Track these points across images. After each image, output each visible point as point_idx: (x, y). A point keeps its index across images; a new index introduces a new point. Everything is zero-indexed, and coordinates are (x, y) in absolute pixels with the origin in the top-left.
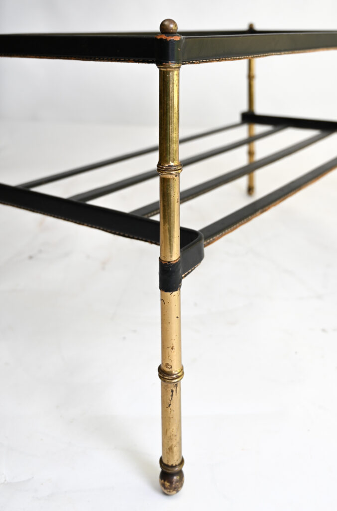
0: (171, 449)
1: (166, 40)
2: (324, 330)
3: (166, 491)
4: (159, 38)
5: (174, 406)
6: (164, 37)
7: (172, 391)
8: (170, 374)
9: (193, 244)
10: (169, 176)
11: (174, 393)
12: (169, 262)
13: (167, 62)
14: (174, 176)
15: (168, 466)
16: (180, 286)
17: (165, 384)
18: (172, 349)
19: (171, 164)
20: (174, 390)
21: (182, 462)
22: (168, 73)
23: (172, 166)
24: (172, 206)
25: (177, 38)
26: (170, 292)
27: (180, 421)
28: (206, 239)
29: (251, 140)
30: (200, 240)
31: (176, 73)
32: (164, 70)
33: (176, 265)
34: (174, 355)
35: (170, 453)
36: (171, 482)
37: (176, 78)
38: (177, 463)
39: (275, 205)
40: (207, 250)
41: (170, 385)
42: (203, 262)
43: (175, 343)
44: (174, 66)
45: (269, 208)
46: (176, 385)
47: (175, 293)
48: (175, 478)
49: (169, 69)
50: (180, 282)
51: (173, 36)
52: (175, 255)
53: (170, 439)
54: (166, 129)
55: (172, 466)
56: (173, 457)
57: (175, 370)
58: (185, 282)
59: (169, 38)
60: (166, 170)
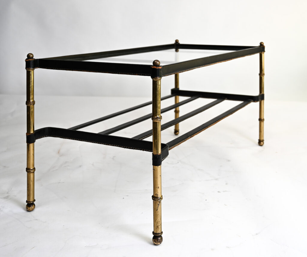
0: (158, 227)
1: (156, 68)
2: (219, 192)
3: (156, 243)
4: (153, 67)
5: (159, 210)
6: (155, 67)
7: (158, 204)
8: (157, 198)
9: (165, 148)
10: (157, 121)
11: (159, 205)
12: (157, 154)
13: (156, 77)
14: (159, 121)
15: (156, 233)
16: (161, 164)
17: (155, 202)
18: (158, 188)
19: (158, 116)
20: (159, 204)
21: (162, 232)
22: (157, 81)
23: (158, 117)
24: (158, 133)
25: (160, 68)
26: (157, 166)
27: (161, 216)
28: (169, 147)
29: (176, 106)
30: (167, 147)
31: (160, 81)
32: (155, 80)
33: (160, 155)
34: (159, 190)
35: (158, 229)
36: (158, 240)
37: (159, 83)
38: (160, 232)
39: (196, 135)
40: (170, 151)
41: (157, 202)
42: (168, 156)
43: (159, 186)
44: (158, 78)
45: (194, 136)
46: (160, 202)
47: (159, 166)
48: (159, 238)
49: (157, 80)
50: (161, 162)
51: (159, 67)
52: (160, 152)
53: (158, 223)
54: (156, 103)
55: (158, 233)
56: (159, 230)
57: (159, 196)
58: (163, 162)
59: (157, 68)
60: (156, 119)
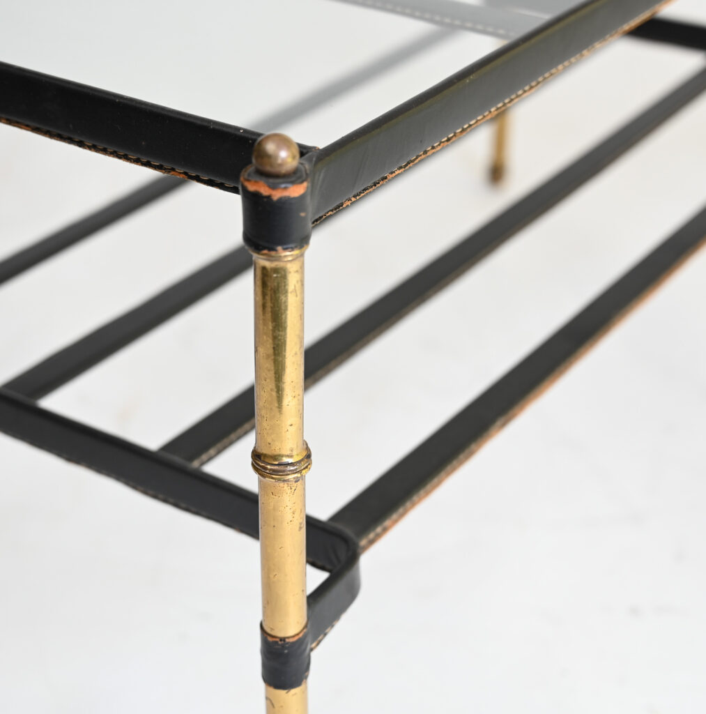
4: (251, 187)
6: (263, 189)
12: (283, 639)
13: (273, 249)
22: (275, 270)
23: (287, 465)
25: (297, 192)
26: (284, 689)
32: (267, 263)
33: (298, 643)
47: (295, 691)
49: (276, 264)
51: (286, 187)
52: (296, 625)
59: (278, 194)
60: (273, 472)
